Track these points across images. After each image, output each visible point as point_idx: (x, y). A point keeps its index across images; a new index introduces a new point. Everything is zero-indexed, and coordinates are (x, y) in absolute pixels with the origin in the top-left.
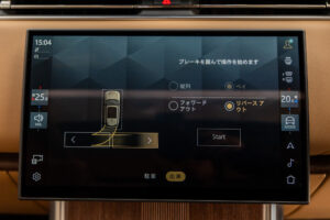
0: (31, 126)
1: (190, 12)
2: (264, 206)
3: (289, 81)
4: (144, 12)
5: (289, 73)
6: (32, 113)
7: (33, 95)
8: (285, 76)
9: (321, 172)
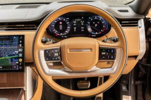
8: (20, 45)
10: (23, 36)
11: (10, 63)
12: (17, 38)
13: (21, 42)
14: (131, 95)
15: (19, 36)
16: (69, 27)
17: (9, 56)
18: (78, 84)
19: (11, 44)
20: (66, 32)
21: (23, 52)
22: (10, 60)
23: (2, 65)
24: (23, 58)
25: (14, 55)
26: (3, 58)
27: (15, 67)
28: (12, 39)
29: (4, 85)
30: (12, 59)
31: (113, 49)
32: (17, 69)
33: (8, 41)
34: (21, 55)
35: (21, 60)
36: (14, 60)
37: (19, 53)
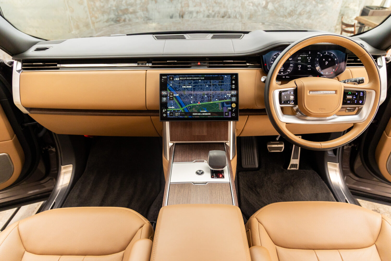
0: (162, 101)
1: (206, 67)
2: (229, 122)
3: (234, 87)
4: (192, 67)
5: (234, 86)
6: (162, 98)
7: (163, 92)
8: (233, 86)
9: (246, 115)
10: (236, 75)
11: (220, 109)
12: (229, 76)
13: (234, 82)
14: (339, 162)
15: (232, 75)
16: (291, 65)
17: (220, 100)
18: (268, 146)
19: (221, 85)
20: (289, 70)
21: (237, 96)
22: (220, 105)
23: (211, 111)
24: (237, 103)
25: (225, 99)
26: (211, 102)
27: (227, 114)
28: (223, 79)
29: (203, 138)
30: (223, 104)
31: (363, 92)
32: (230, 116)
33: (217, 81)
34: (234, 99)
35: (234, 105)
36: (225, 105)
37: (232, 96)
